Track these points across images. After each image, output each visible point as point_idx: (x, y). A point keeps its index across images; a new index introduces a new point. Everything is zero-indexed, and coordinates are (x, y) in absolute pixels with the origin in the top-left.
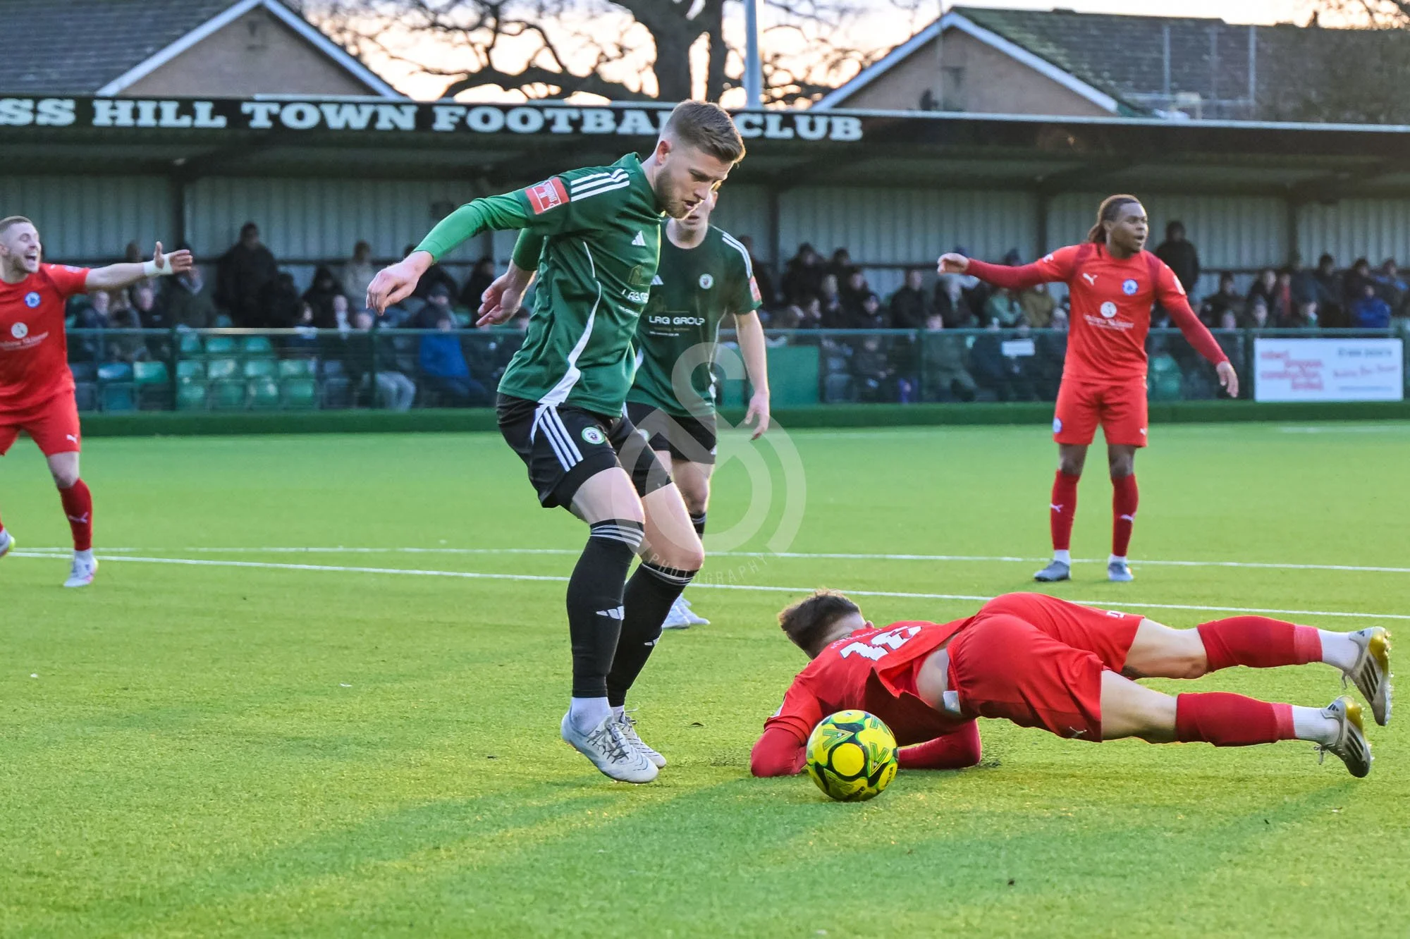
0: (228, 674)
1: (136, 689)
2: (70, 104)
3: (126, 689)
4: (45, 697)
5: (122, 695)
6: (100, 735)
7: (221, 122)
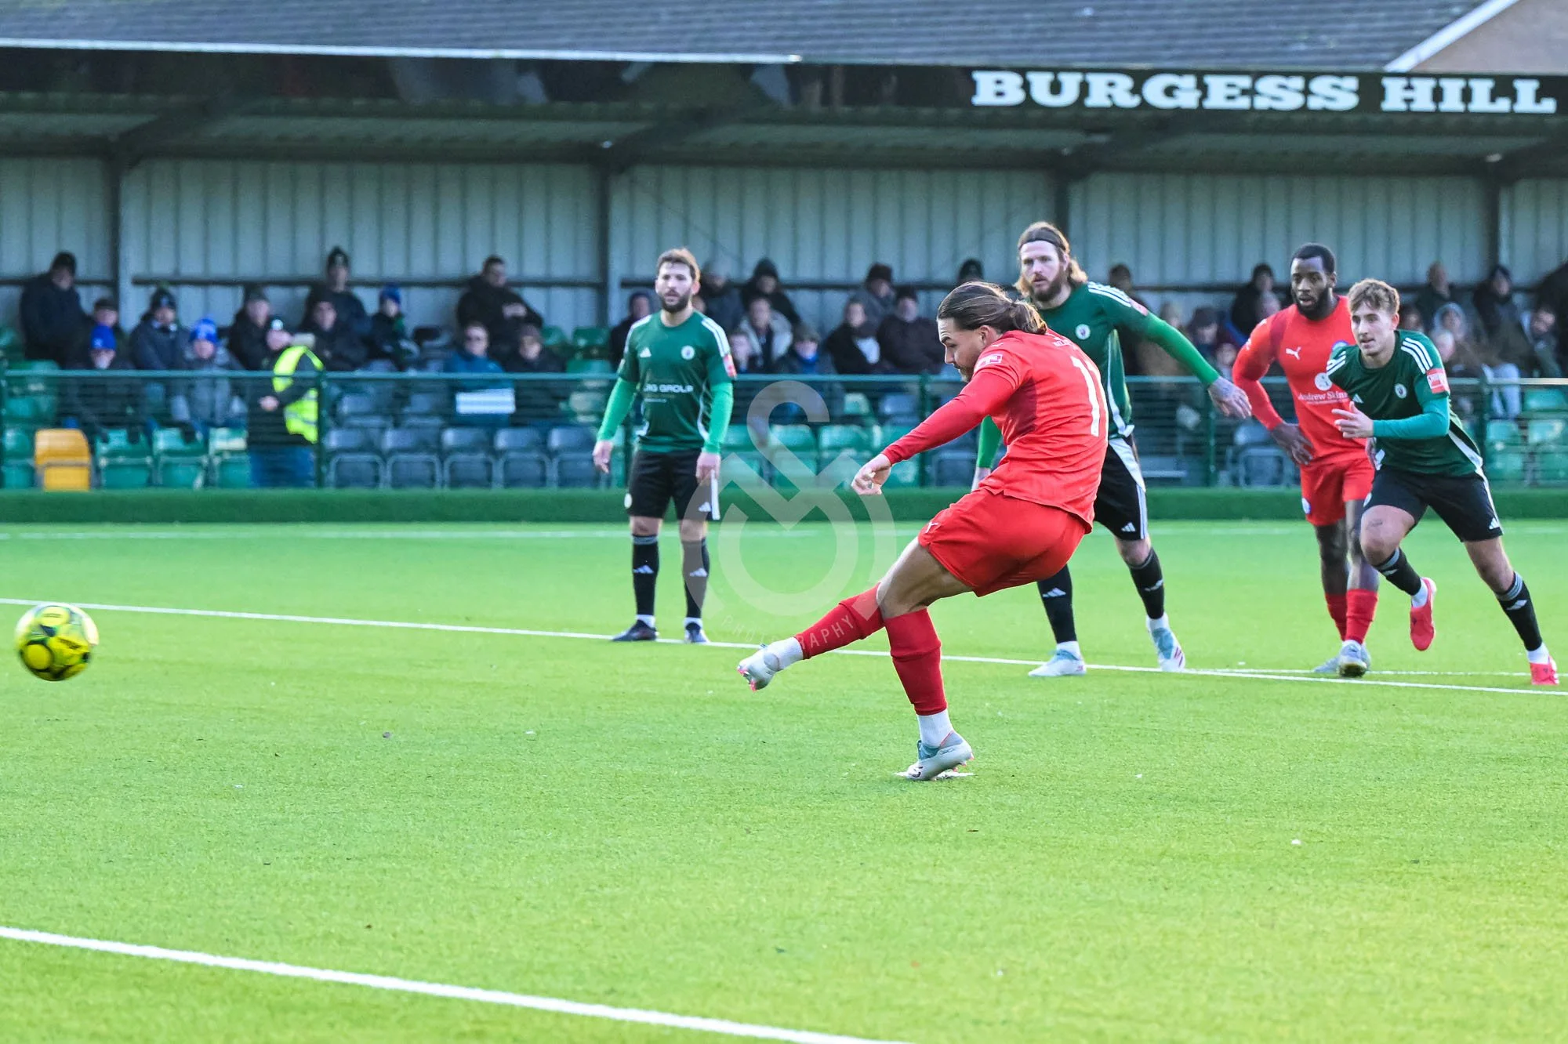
0: (1550, 843)
1: (1429, 863)
3: (1417, 862)
4: (1310, 871)
5: (1411, 870)
6: (1383, 924)
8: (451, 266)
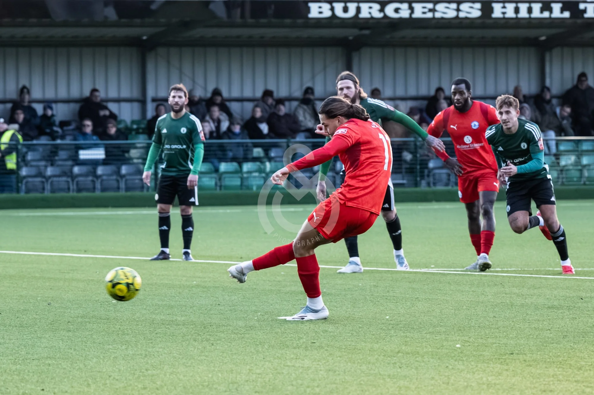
0: (572, 345)
1: (518, 354)
2: (478, 6)
3: (512, 354)
4: (464, 359)
5: (510, 357)
6: (497, 382)
7: (567, 14)
8: (75, 93)
